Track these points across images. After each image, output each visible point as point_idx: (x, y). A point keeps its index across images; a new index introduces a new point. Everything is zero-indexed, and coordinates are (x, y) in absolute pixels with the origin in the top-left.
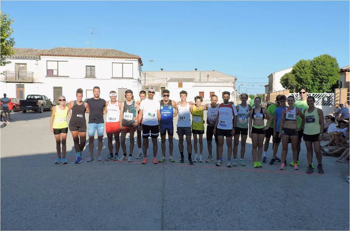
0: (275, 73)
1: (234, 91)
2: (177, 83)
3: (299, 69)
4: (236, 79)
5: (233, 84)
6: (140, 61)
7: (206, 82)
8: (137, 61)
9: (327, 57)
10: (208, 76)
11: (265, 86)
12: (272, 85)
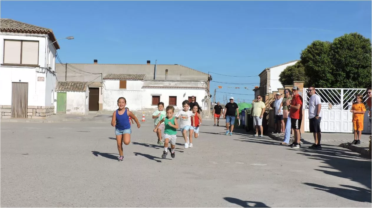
0: (271, 69)
1: (207, 96)
2: (118, 82)
3: (312, 57)
4: (210, 79)
5: (205, 84)
6: (51, 37)
7: (163, 81)
8: (47, 38)
9: (357, 37)
10: (167, 71)
11: (254, 90)
12: (266, 88)
